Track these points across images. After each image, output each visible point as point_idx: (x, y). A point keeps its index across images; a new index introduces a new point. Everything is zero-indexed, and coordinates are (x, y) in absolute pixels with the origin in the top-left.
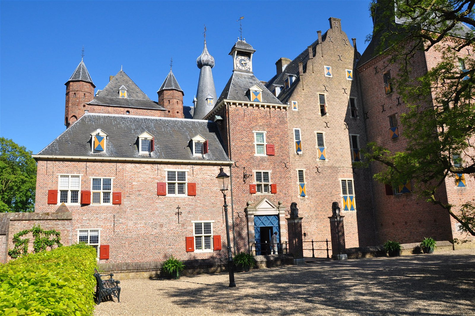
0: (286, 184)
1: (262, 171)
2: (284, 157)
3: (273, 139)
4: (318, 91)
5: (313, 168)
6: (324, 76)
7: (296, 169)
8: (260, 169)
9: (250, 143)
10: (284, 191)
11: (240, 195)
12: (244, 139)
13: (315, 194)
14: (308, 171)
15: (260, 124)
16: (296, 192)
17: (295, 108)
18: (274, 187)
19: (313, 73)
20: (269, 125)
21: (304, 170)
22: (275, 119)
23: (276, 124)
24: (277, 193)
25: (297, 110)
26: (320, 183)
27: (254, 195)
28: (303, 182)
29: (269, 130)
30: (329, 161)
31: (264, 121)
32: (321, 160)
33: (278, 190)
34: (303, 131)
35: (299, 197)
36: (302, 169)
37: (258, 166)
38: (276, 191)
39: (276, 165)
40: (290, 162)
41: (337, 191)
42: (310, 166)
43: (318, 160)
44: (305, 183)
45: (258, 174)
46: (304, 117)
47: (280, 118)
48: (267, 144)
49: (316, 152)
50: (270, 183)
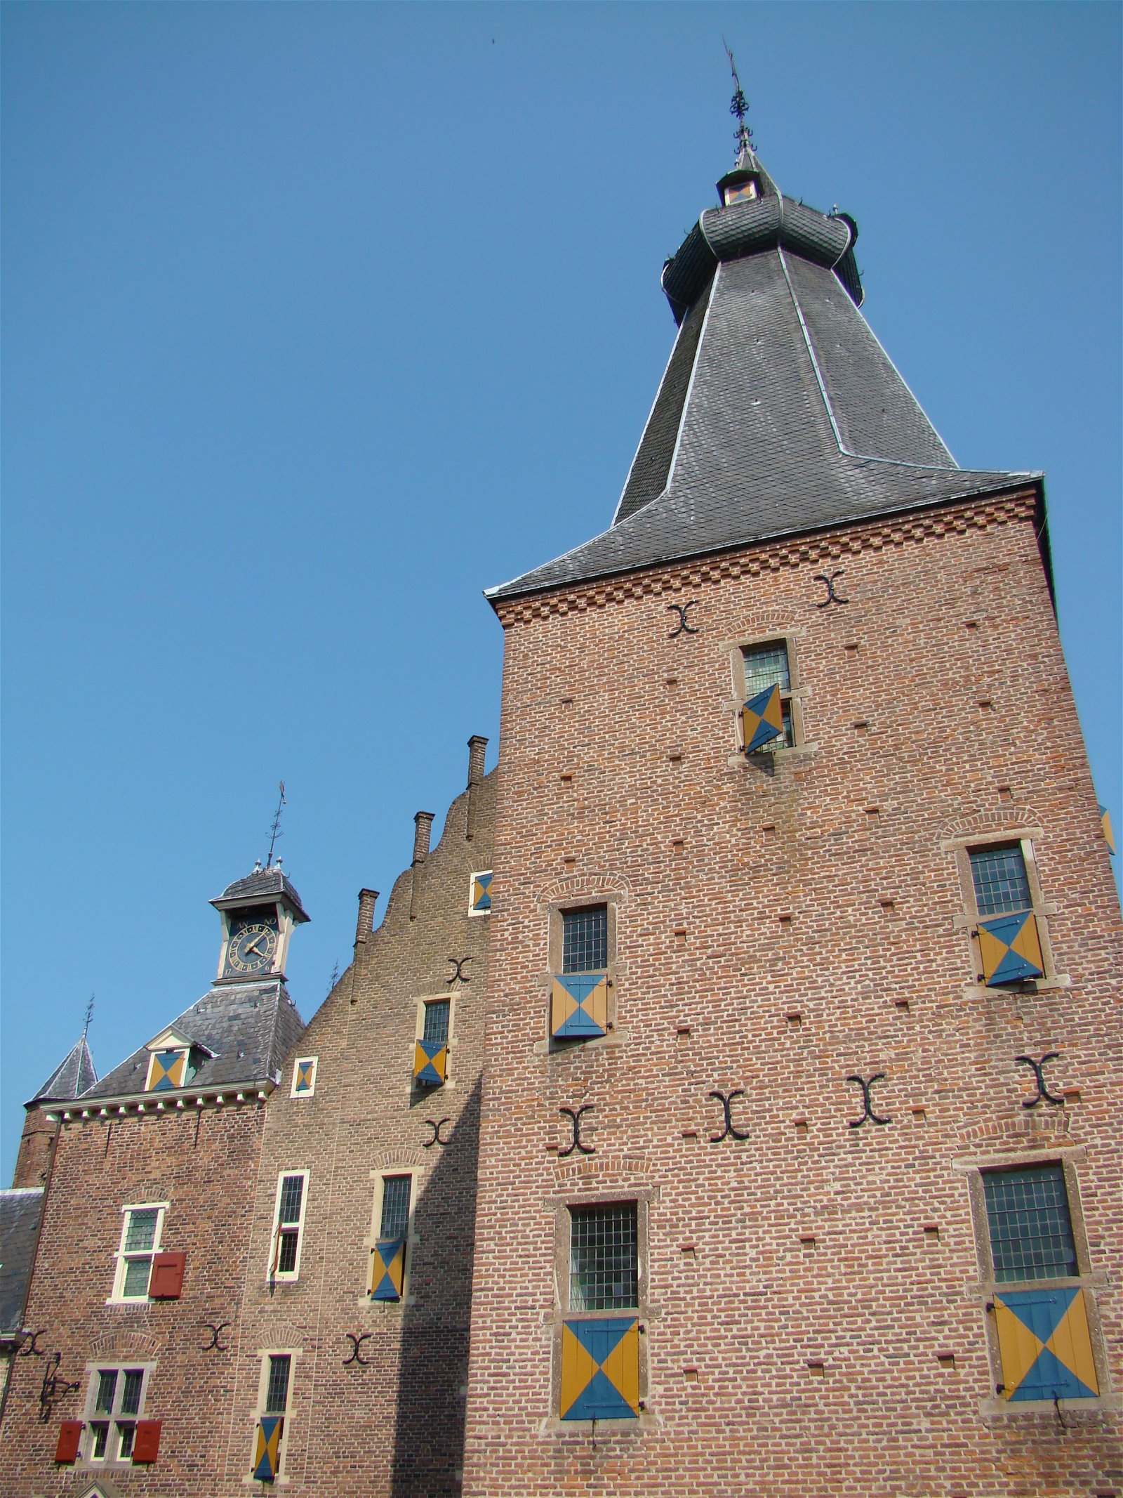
0: (204, 1419)
1: (121, 1366)
2: (217, 1301)
3: (190, 1227)
4: (418, 993)
5: (338, 1342)
6: (465, 917)
7: (260, 1352)
8: (114, 1357)
9: (103, 1256)
10: (189, 1452)
11: (19, 1468)
12: (85, 1243)
13: (329, 1468)
14: (314, 1359)
15: (152, 1176)
16: (242, 1457)
17: (303, 1086)
18: (151, 1432)
19: (412, 918)
20: (183, 1178)
21: (295, 1353)
22: (213, 1147)
23: (213, 1165)
24: (161, 1461)
25: (309, 1093)
26: (358, 1414)
27: (70, 1469)
28: (282, 1408)
29: (181, 1193)
30: (422, 1302)
31: (171, 1160)
32: (378, 1303)
33: (162, 1448)
34: (321, 1177)
35: (249, 1479)
36: (287, 1351)
37: (110, 1349)
38: (157, 1451)
39: (179, 1336)
40: (239, 1322)
41: (444, 1450)
42: (325, 1332)
43: (365, 1302)
44: (290, 1414)
45: (108, 1377)
46: (337, 1116)
47: (231, 1137)
48: (161, 1251)
49: (363, 1268)
50: (142, 1415)
